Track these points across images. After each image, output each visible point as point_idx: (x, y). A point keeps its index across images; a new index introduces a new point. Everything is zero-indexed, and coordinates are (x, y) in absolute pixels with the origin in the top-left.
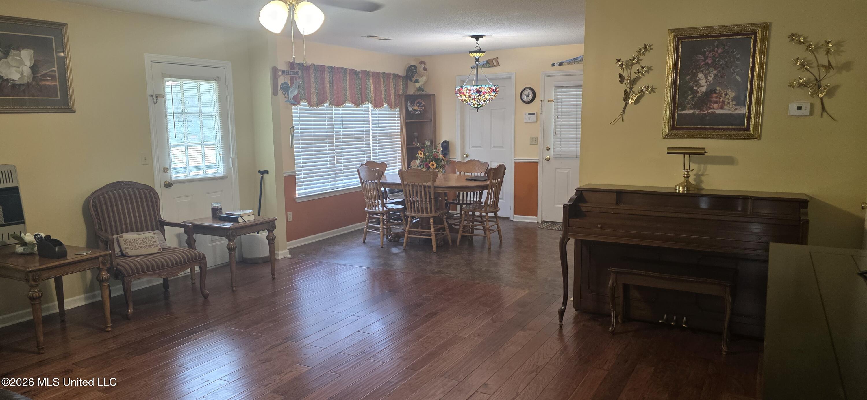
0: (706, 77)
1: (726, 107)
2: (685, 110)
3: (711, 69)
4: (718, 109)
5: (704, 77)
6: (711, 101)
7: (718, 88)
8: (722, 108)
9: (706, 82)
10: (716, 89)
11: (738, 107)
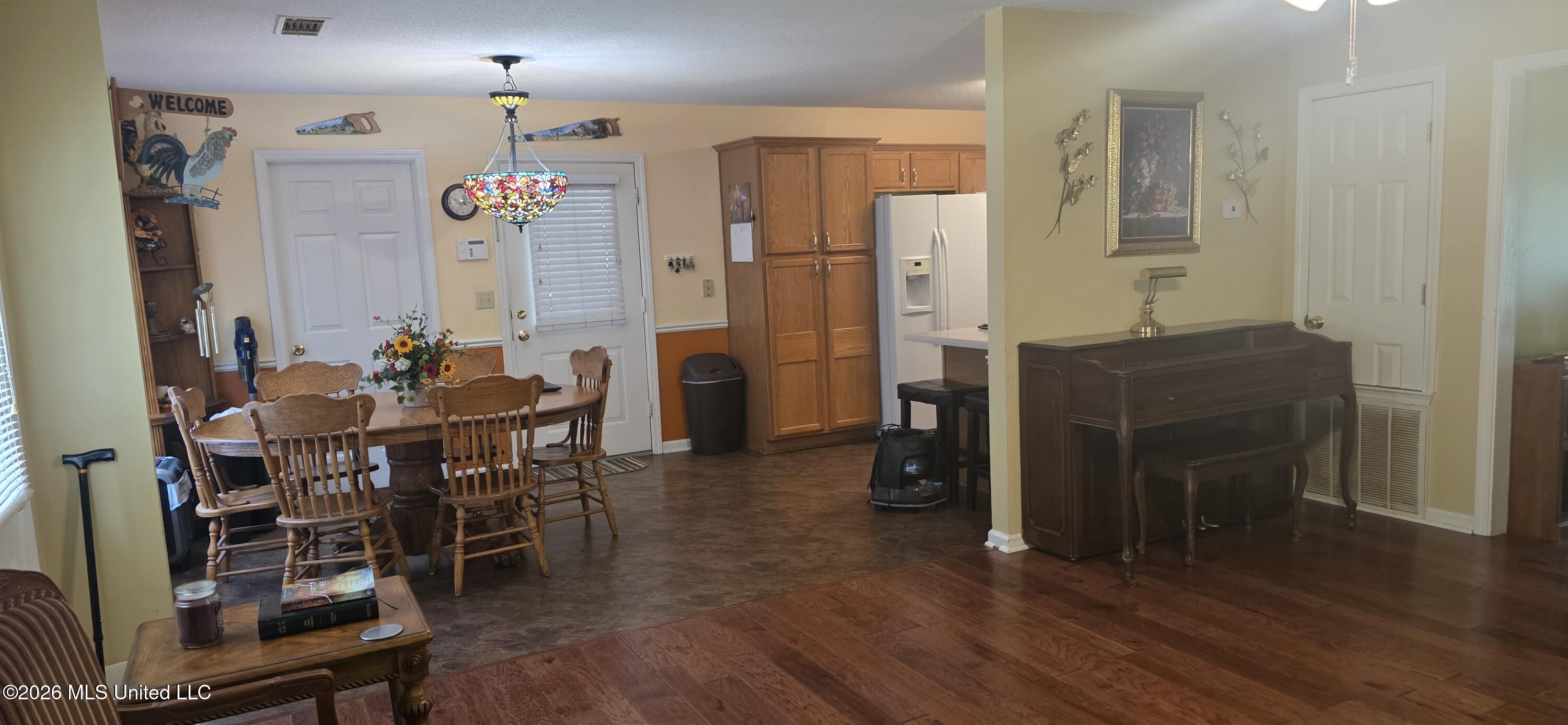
0: (1149, 165)
1: (1169, 209)
2: (1131, 212)
3: (1154, 153)
4: (1162, 211)
5: (1146, 164)
6: (1154, 200)
7: (1161, 181)
8: (1165, 210)
9: (1149, 172)
10: (1159, 183)
11: (1180, 209)
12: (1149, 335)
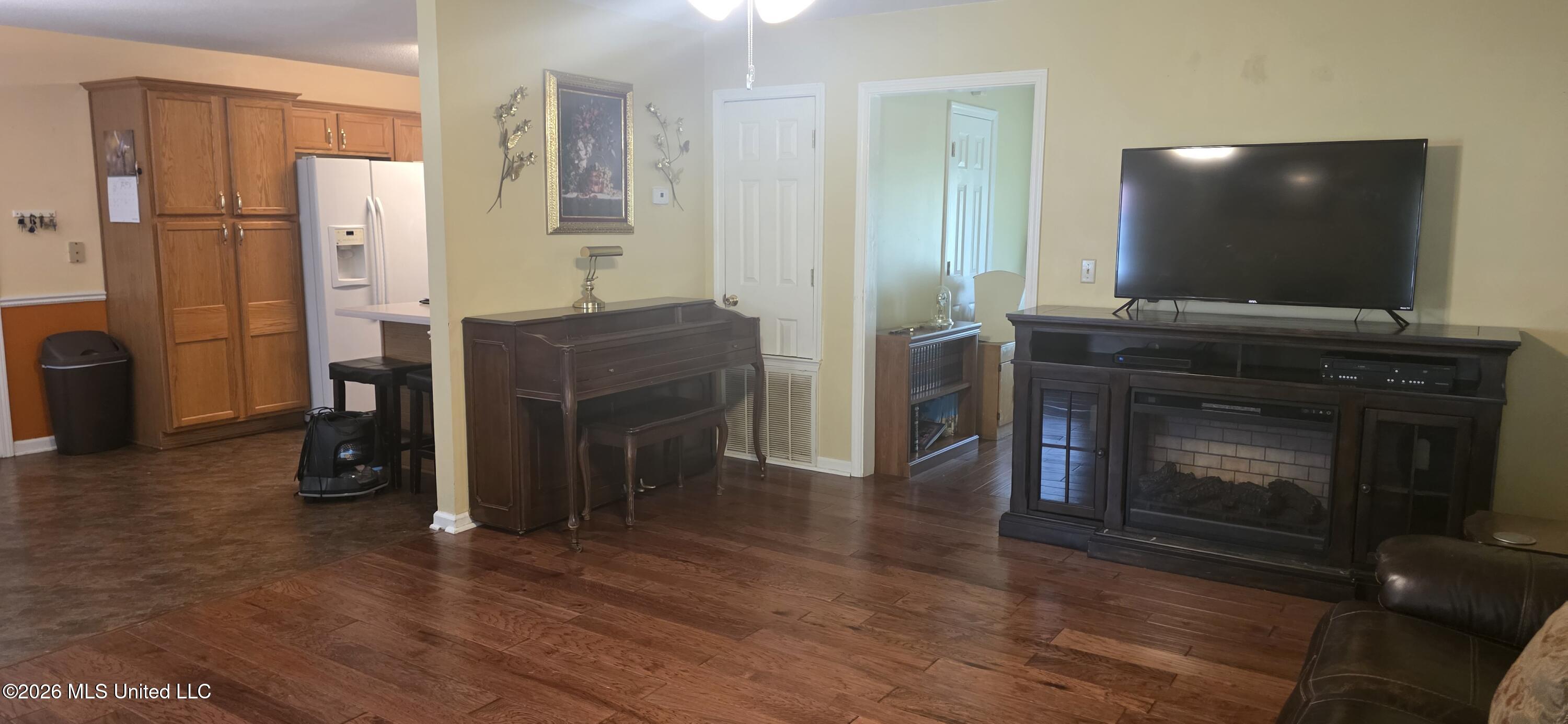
0: (586, 148)
1: (605, 191)
2: (569, 192)
3: (590, 137)
4: (598, 193)
5: (583, 146)
6: (591, 181)
7: (597, 164)
8: (601, 192)
9: (586, 155)
10: (595, 165)
11: (615, 191)
12: (590, 311)
